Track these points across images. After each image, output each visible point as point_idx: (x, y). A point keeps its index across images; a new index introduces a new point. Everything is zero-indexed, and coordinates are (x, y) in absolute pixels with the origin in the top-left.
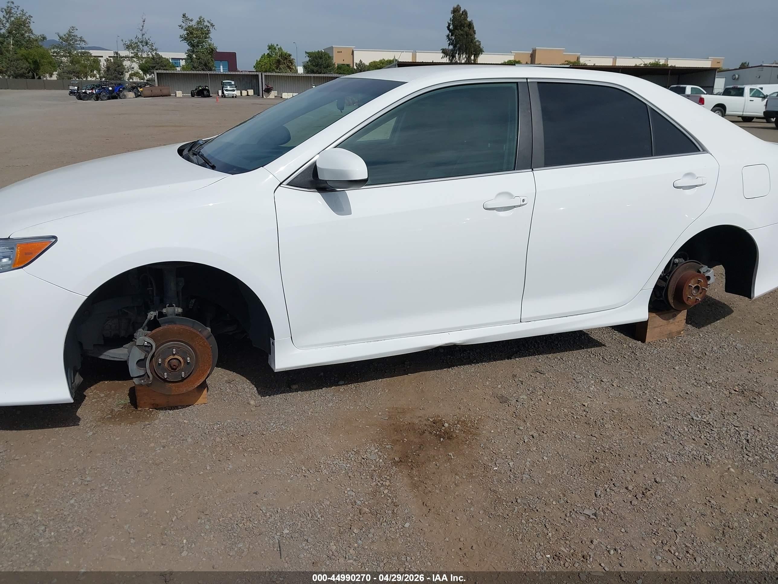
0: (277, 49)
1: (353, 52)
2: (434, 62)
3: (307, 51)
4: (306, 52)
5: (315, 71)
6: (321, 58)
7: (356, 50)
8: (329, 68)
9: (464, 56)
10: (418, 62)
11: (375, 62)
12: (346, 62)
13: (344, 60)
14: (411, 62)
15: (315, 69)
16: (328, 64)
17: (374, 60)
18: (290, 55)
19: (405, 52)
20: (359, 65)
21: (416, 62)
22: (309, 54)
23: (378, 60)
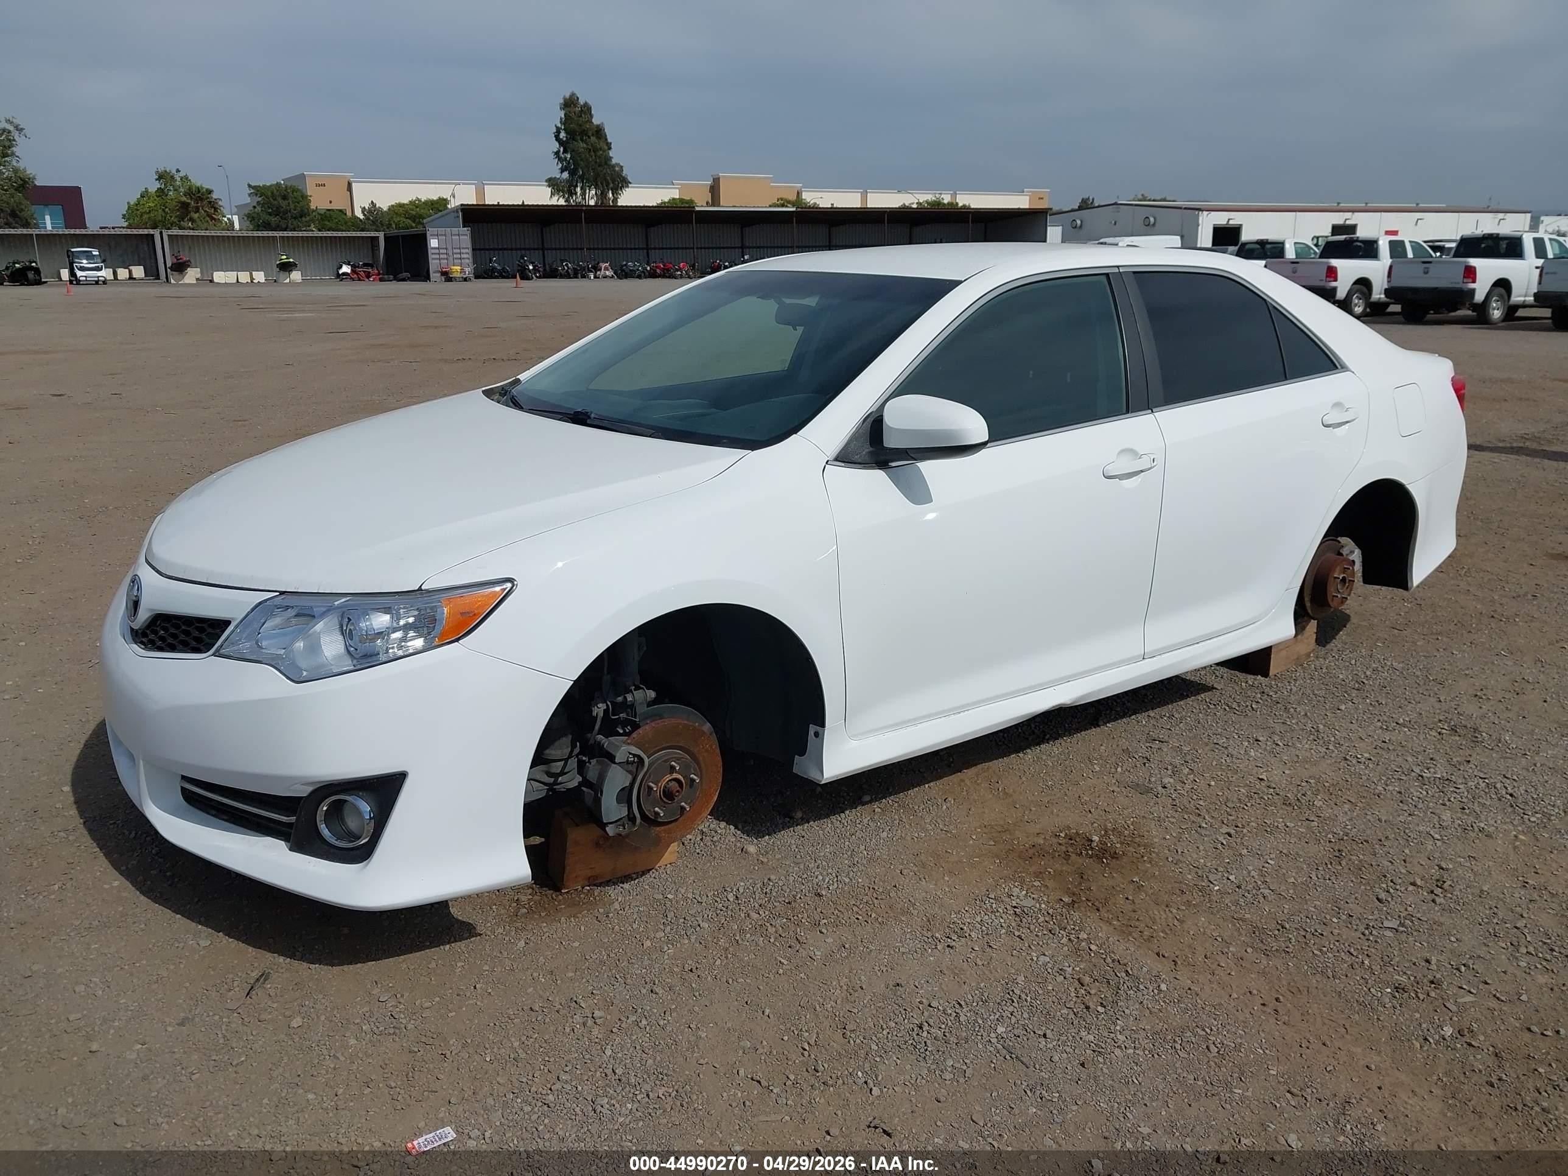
0: (179, 179)
1: (350, 185)
2: (526, 203)
3: (253, 184)
4: (249, 186)
5: (273, 225)
6: (285, 198)
7: (355, 182)
8: (304, 219)
9: (593, 192)
10: (488, 205)
11: (401, 205)
12: (335, 206)
13: (331, 202)
14: (473, 205)
15: (274, 220)
16: (302, 210)
17: (397, 202)
18: (210, 192)
19: (463, 184)
20: (370, 211)
21: (485, 205)
22: (257, 191)
23: (406, 201)
